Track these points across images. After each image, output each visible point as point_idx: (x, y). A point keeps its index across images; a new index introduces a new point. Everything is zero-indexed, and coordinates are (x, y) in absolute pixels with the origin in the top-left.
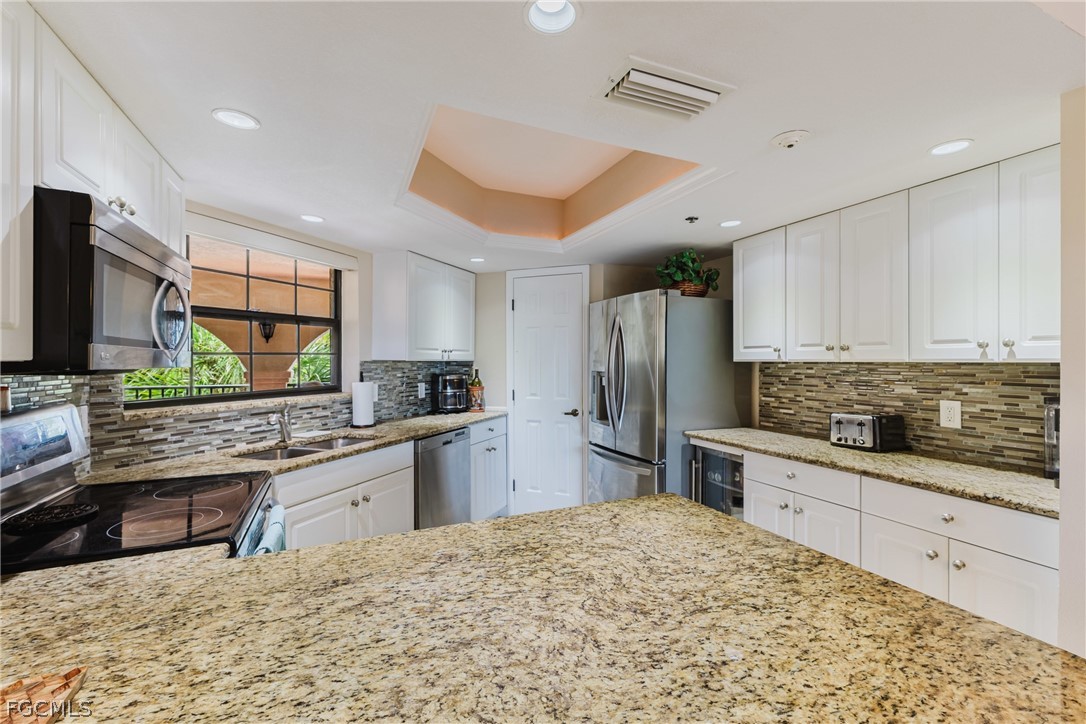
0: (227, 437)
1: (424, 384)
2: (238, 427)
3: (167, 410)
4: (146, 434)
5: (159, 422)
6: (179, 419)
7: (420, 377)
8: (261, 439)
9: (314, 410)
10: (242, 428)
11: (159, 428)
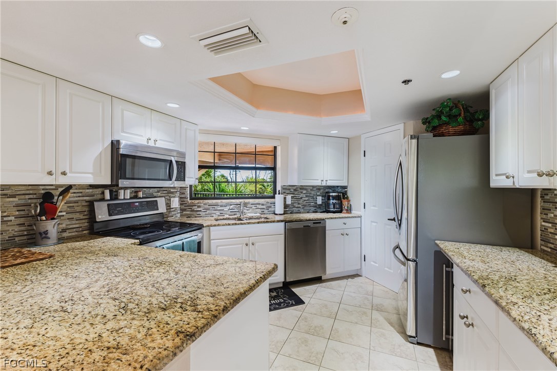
0: (221, 212)
1: (321, 197)
2: (226, 209)
3: (201, 201)
4: (195, 208)
5: (199, 205)
6: (205, 204)
7: (318, 194)
8: (235, 215)
9: (258, 205)
10: (227, 210)
11: (199, 207)
